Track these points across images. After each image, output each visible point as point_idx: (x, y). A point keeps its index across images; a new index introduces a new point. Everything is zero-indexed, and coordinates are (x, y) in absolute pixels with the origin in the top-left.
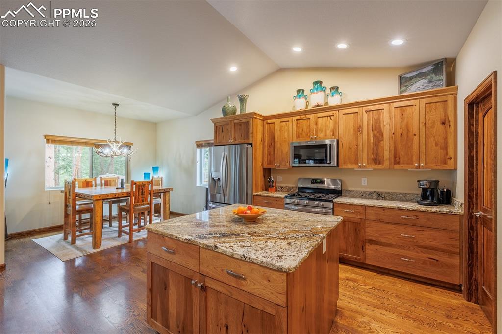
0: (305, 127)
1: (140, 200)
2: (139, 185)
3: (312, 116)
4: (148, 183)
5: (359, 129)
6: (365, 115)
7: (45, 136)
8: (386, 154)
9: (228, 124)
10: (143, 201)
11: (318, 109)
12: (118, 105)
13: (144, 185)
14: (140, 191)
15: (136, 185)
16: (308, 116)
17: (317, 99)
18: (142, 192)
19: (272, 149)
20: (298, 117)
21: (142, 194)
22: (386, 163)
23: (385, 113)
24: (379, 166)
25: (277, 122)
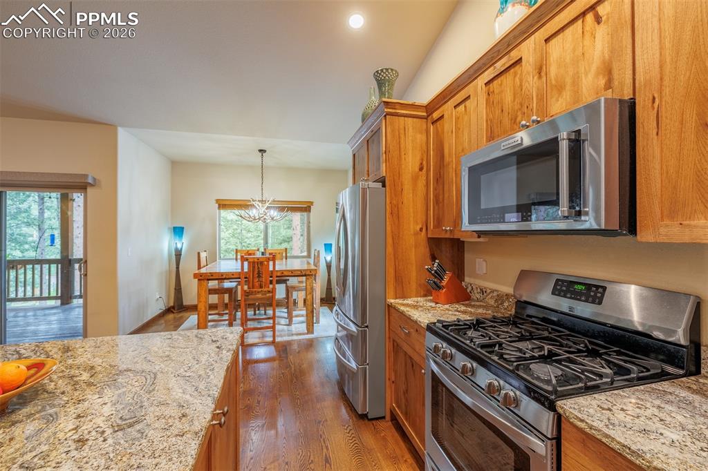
1: (257, 284)
2: (254, 262)
3: (527, 49)
4: (269, 259)
7: (217, 201)
10: (261, 287)
12: (265, 151)
13: (262, 263)
14: (256, 272)
15: (249, 263)
16: (515, 55)
18: (259, 273)
20: (488, 74)
21: (259, 277)
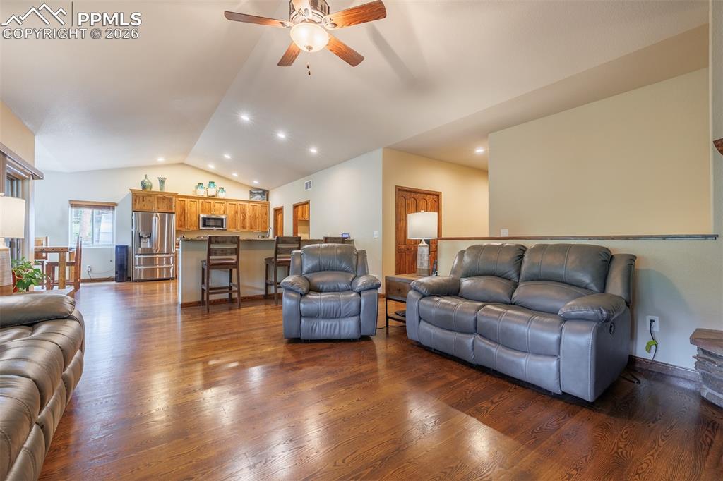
0: (207, 207)
3: (212, 202)
5: (236, 212)
6: (239, 207)
8: (247, 225)
9: (151, 196)
11: (213, 198)
16: (209, 201)
17: (212, 192)
19: (183, 217)
20: (203, 200)
22: (247, 228)
23: (247, 207)
24: (245, 230)
25: (187, 201)
